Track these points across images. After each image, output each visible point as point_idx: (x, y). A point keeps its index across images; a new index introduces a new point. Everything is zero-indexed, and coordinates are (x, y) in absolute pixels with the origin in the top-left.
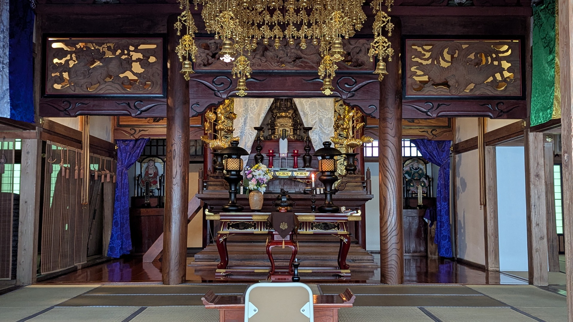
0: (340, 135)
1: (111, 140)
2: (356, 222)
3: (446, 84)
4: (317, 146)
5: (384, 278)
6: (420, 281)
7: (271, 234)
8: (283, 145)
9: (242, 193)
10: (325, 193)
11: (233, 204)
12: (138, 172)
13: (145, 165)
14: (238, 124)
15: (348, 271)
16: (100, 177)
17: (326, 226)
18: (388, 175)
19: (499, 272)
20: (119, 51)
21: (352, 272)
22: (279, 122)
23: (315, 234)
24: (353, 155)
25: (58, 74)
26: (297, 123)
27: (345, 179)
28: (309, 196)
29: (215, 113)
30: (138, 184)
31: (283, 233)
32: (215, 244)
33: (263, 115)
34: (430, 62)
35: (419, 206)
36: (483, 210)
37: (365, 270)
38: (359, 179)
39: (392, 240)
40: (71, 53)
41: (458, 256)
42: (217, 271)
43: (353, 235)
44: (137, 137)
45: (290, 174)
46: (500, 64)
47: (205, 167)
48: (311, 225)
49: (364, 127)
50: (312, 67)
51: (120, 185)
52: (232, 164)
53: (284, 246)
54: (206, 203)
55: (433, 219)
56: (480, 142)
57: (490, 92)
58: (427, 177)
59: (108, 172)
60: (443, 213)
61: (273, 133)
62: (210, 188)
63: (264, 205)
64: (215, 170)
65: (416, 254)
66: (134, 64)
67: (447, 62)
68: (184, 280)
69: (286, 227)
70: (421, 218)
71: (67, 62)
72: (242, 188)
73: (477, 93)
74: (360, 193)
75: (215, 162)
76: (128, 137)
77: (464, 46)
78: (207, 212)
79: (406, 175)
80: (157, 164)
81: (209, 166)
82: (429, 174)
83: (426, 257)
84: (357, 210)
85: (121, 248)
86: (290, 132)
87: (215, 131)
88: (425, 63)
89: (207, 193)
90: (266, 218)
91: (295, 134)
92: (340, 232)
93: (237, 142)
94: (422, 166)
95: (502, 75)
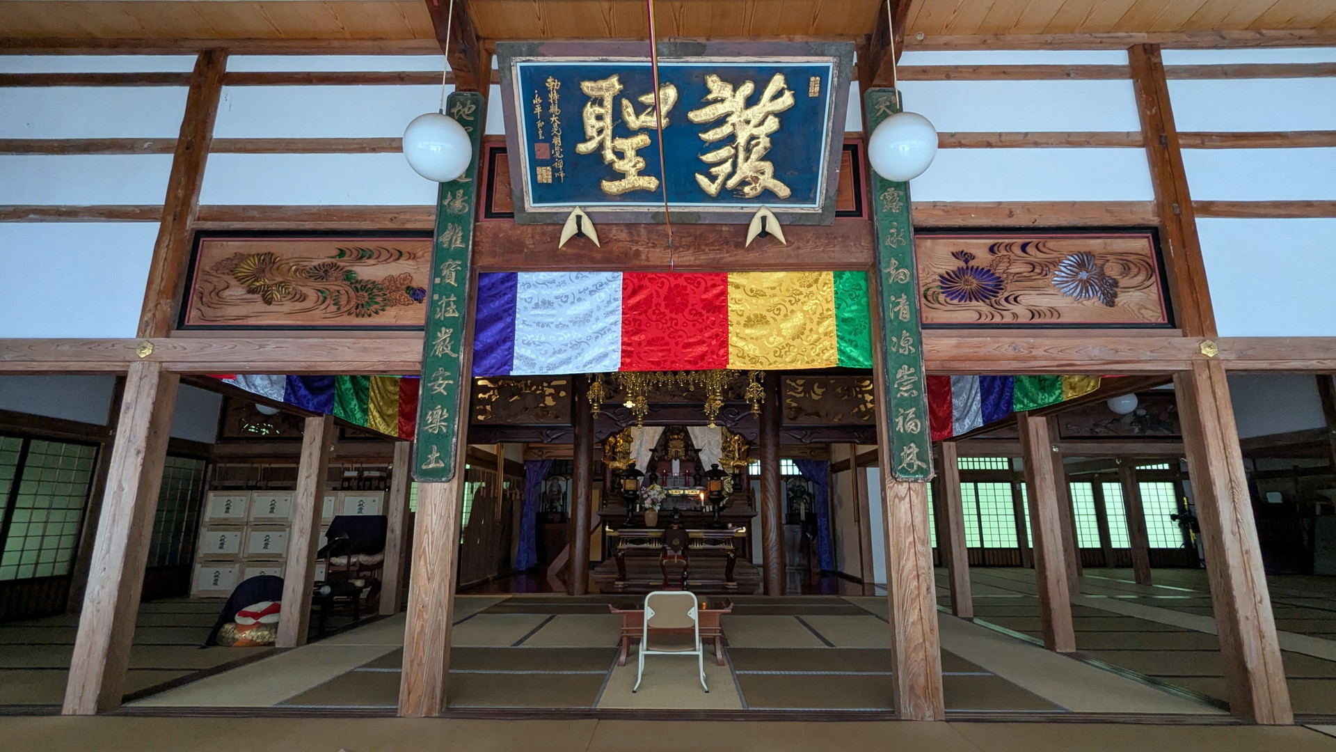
0: (727, 456)
1: (521, 461)
2: (743, 538)
3: (817, 414)
4: (707, 468)
5: (766, 592)
6: (804, 593)
7: (664, 549)
8: (676, 465)
9: (638, 510)
10: (714, 511)
11: (630, 522)
12: (543, 490)
13: (549, 483)
14: (634, 447)
15: (735, 583)
16: (511, 495)
17: (716, 542)
18: (768, 495)
19: (873, 584)
20: (535, 387)
21: (738, 585)
22: (672, 443)
23: (704, 550)
24: (740, 475)
25: (482, 407)
26: (688, 444)
27: (732, 497)
28: (699, 513)
29: (615, 438)
30: (543, 501)
31: (675, 549)
32: (613, 558)
33: (657, 438)
34: (803, 395)
35: (802, 522)
36: (857, 527)
37: (752, 582)
38: (745, 497)
39: (774, 555)
40: (493, 389)
41: (839, 570)
42: (616, 583)
43: (740, 550)
44: (544, 458)
45: (682, 492)
46: (863, 397)
47: (605, 484)
48: (701, 541)
49: (748, 449)
50: (700, 400)
51: (527, 502)
52: (629, 485)
53: (676, 560)
54: (605, 520)
55: (814, 534)
56: (852, 463)
57: (856, 421)
58: (809, 494)
59: (517, 490)
60: (823, 528)
61: (667, 454)
62: (609, 505)
63: (658, 522)
64: (613, 488)
65: (799, 568)
66: (547, 398)
67: (818, 395)
68: (586, 592)
69: (678, 543)
70: (804, 533)
71: (490, 396)
72: (638, 505)
73: (845, 422)
74: (747, 510)
75: (613, 482)
76: (536, 458)
77: (832, 382)
78: (607, 529)
79: (790, 492)
80: (560, 482)
81: (608, 485)
82: (811, 490)
83: (810, 570)
84: (742, 526)
85: (527, 562)
86: (682, 452)
87: (614, 453)
88: (798, 396)
89: (606, 511)
90: (660, 534)
91: (685, 455)
92: (727, 547)
93: (634, 465)
94: (803, 484)
95: (866, 407)
